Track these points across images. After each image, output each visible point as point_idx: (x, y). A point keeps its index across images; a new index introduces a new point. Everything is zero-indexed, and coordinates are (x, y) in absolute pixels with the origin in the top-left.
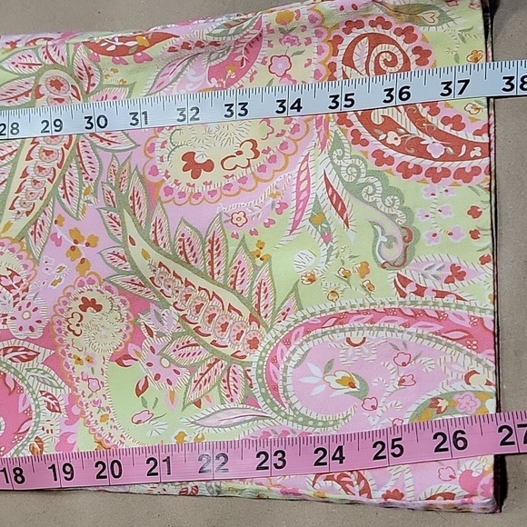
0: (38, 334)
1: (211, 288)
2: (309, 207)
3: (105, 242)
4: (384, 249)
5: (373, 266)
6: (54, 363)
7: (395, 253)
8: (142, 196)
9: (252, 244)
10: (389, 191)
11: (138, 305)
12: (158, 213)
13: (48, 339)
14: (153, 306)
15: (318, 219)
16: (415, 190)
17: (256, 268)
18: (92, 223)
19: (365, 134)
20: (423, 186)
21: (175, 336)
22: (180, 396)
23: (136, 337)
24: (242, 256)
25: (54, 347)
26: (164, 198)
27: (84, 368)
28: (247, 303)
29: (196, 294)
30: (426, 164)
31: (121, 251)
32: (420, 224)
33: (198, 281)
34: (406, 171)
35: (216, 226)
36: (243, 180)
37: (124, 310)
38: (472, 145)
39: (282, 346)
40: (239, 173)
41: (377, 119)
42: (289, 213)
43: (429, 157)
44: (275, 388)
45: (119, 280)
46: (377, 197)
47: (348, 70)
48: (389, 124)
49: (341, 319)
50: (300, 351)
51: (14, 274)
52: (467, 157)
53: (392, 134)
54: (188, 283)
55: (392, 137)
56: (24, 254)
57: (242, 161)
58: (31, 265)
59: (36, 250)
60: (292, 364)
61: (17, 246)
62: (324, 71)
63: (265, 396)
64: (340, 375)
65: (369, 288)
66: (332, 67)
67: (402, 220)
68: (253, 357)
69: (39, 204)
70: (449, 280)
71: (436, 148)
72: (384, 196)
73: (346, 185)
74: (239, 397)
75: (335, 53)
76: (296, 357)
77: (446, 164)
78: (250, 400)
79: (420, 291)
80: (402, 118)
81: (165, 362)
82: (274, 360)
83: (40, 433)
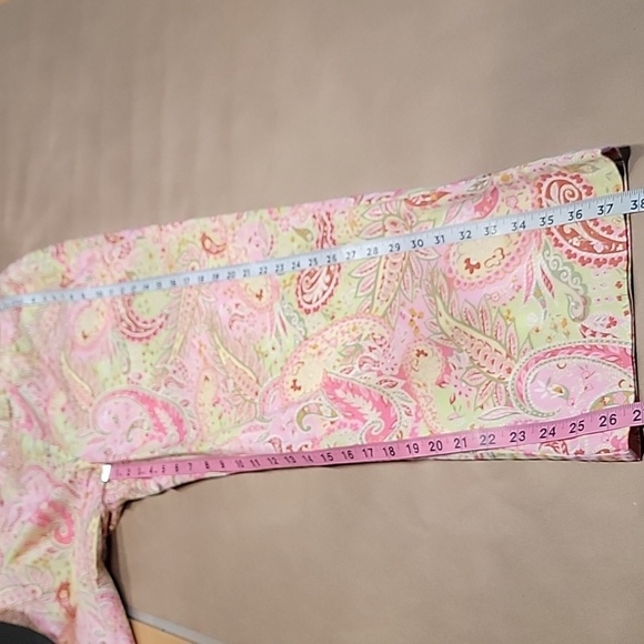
0: (396, 372)
1: (485, 339)
2: (533, 287)
3: (427, 315)
4: (574, 310)
5: (569, 321)
6: (406, 387)
7: (579, 312)
8: (445, 286)
9: (504, 311)
10: (576, 274)
11: (447, 352)
12: (454, 296)
13: (402, 375)
14: (455, 352)
15: (538, 294)
16: (588, 272)
17: (508, 326)
18: (420, 305)
19: (562, 240)
20: (592, 270)
21: (468, 369)
22: (472, 404)
23: (448, 371)
24: (500, 319)
25: (405, 379)
26: (457, 287)
27: (422, 390)
28: (504, 346)
29: (477, 343)
30: (594, 256)
31: (435, 321)
32: (591, 294)
33: (478, 336)
34: (583, 262)
35: (483, 302)
36: (497, 273)
37: (440, 355)
38: (618, 243)
39: (524, 371)
40: (495, 269)
41: (568, 231)
42: (523, 292)
43: (596, 252)
44: (521, 396)
45: (435, 338)
46: (569, 278)
47: (549, 201)
48: (574, 233)
49: (554, 353)
50: (533, 374)
51: (382, 337)
52: (615, 251)
53: (576, 239)
54: (472, 337)
55: (575, 241)
56: (387, 325)
57: (495, 261)
58: (391, 331)
59: (393, 322)
60: (529, 381)
61: (382, 321)
62: (537, 203)
63: (517, 401)
64: (555, 386)
65: (568, 334)
66: (540, 200)
67: (582, 293)
68: (509, 379)
69: (392, 295)
70: (609, 327)
71: (599, 246)
72: (572, 278)
73: (552, 272)
74: (503, 402)
75: (540, 192)
76: (531, 377)
77: (605, 256)
78: (509, 404)
79: (594, 334)
80: (580, 230)
81: (464, 385)
82: (520, 380)
83: (402, 428)
